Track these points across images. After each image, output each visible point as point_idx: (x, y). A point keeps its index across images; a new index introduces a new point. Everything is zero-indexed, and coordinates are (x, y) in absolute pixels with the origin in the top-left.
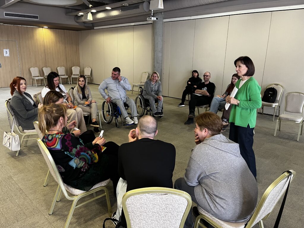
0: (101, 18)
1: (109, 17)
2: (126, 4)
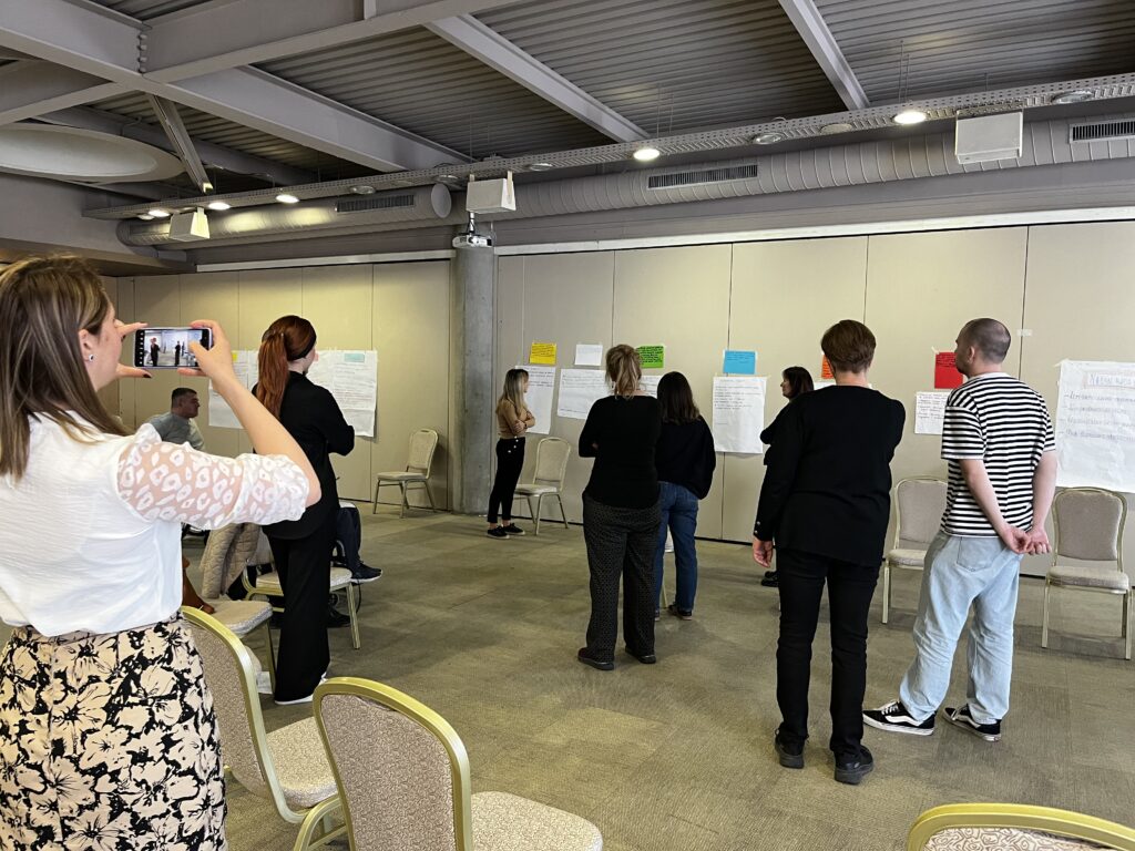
0: (242, 232)
1: (281, 228)
2: (364, 187)
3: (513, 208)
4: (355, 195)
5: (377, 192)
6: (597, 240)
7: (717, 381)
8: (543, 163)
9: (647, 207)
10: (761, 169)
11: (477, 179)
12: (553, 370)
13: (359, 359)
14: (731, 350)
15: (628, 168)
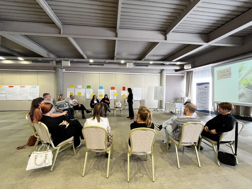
2: (40, 59)
3: (70, 65)
4: (37, 60)
5: (42, 60)
6: (80, 71)
7: (98, 90)
8: (75, 60)
9: (89, 68)
10: (104, 65)
11: (63, 61)
12: (74, 89)
13: (35, 87)
14: (100, 86)
15: (88, 62)
